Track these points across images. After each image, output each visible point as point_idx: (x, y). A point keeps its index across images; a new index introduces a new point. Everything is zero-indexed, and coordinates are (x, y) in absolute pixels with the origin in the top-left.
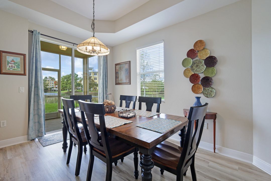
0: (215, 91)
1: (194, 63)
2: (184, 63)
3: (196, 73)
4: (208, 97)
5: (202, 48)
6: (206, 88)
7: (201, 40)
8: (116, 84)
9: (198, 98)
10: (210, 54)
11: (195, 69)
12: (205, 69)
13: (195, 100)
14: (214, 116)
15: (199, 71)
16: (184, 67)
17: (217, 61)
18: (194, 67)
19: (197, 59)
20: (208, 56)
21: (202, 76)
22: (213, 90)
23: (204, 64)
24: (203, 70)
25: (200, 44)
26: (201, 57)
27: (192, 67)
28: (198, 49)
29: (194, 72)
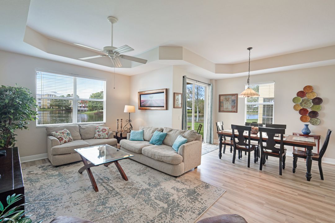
0: (319, 121)
1: (303, 101)
2: (294, 100)
3: (304, 108)
4: (313, 125)
5: (310, 91)
6: (313, 119)
7: (310, 86)
8: (219, 112)
9: (307, 125)
10: (317, 96)
11: (304, 105)
12: (312, 106)
13: (304, 127)
14: (319, 138)
15: (307, 107)
16: (295, 103)
17: (322, 101)
18: (303, 104)
19: (305, 98)
20: (315, 97)
21: (310, 110)
22: (318, 120)
23: (311, 102)
24: (311, 106)
25: (309, 88)
26: (309, 97)
27: (301, 103)
28: (307, 91)
29: (302, 107)
